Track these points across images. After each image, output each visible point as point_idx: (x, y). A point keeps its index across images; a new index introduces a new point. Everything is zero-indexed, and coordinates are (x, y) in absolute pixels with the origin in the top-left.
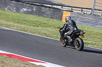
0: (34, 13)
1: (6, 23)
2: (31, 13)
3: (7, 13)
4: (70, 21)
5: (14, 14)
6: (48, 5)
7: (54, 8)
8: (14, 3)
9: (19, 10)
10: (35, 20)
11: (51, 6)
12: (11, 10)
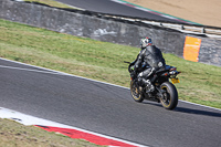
0: (123, 39)
1: (61, 60)
2: (117, 39)
3: (65, 39)
4: (150, 49)
5: (78, 42)
6: (153, 23)
7: (165, 29)
8: (78, 18)
9: (90, 32)
10: (124, 54)
11: (158, 24)
12: (73, 33)
